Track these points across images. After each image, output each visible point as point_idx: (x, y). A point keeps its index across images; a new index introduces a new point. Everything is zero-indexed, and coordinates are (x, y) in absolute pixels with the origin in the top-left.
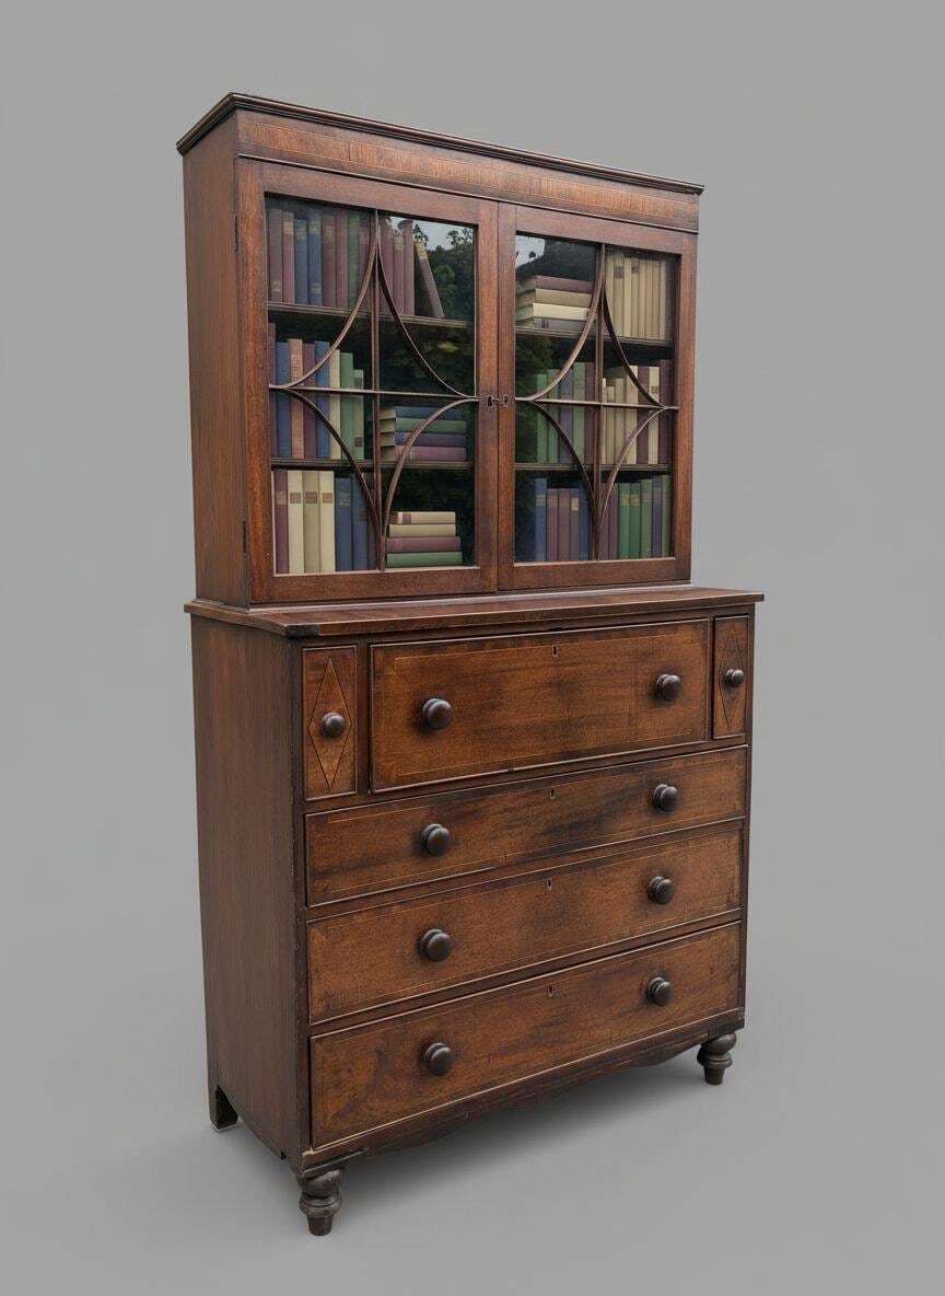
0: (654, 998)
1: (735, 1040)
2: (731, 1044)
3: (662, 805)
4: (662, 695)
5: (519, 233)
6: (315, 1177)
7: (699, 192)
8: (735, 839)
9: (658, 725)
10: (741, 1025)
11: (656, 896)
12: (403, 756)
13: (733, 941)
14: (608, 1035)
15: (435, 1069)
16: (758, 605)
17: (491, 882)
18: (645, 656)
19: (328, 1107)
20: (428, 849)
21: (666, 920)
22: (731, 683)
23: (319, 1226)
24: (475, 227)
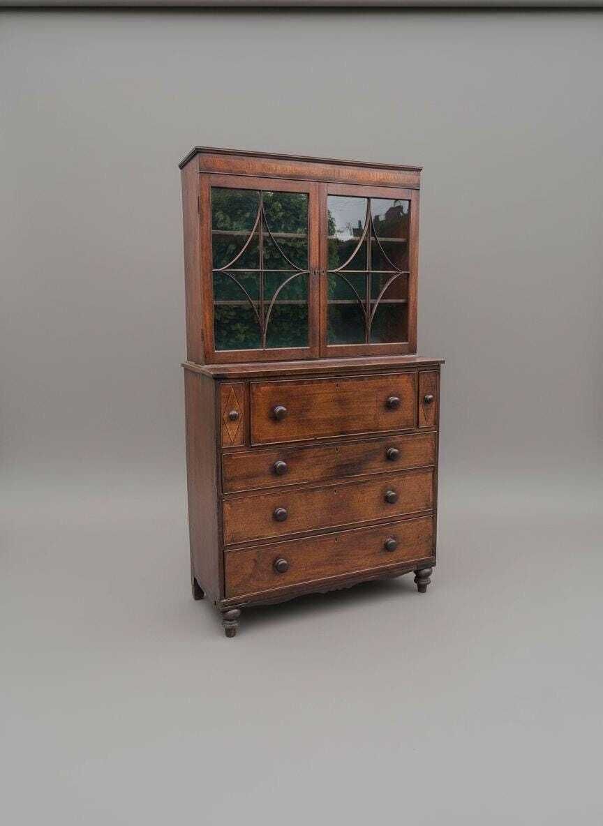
0: (388, 548)
1: (432, 571)
2: (429, 574)
3: (390, 458)
4: (390, 406)
5: (329, 195)
6: (227, 611)
7: (420, 170)
8: (430, 475)
9: (388, 421)
10: (434, 564)
11: (388, 500)
12: (265, 430)
13: (429, 524)
14: (365, 564)
15: (279, 570)
16: (442, 365)
17: (306, 489)
18: (381, 389)
19: (232, 582)
20: (277, 472)
21: (393, 512)
22: (427, 402)
23: (230, 633)
24: (308, 194)
